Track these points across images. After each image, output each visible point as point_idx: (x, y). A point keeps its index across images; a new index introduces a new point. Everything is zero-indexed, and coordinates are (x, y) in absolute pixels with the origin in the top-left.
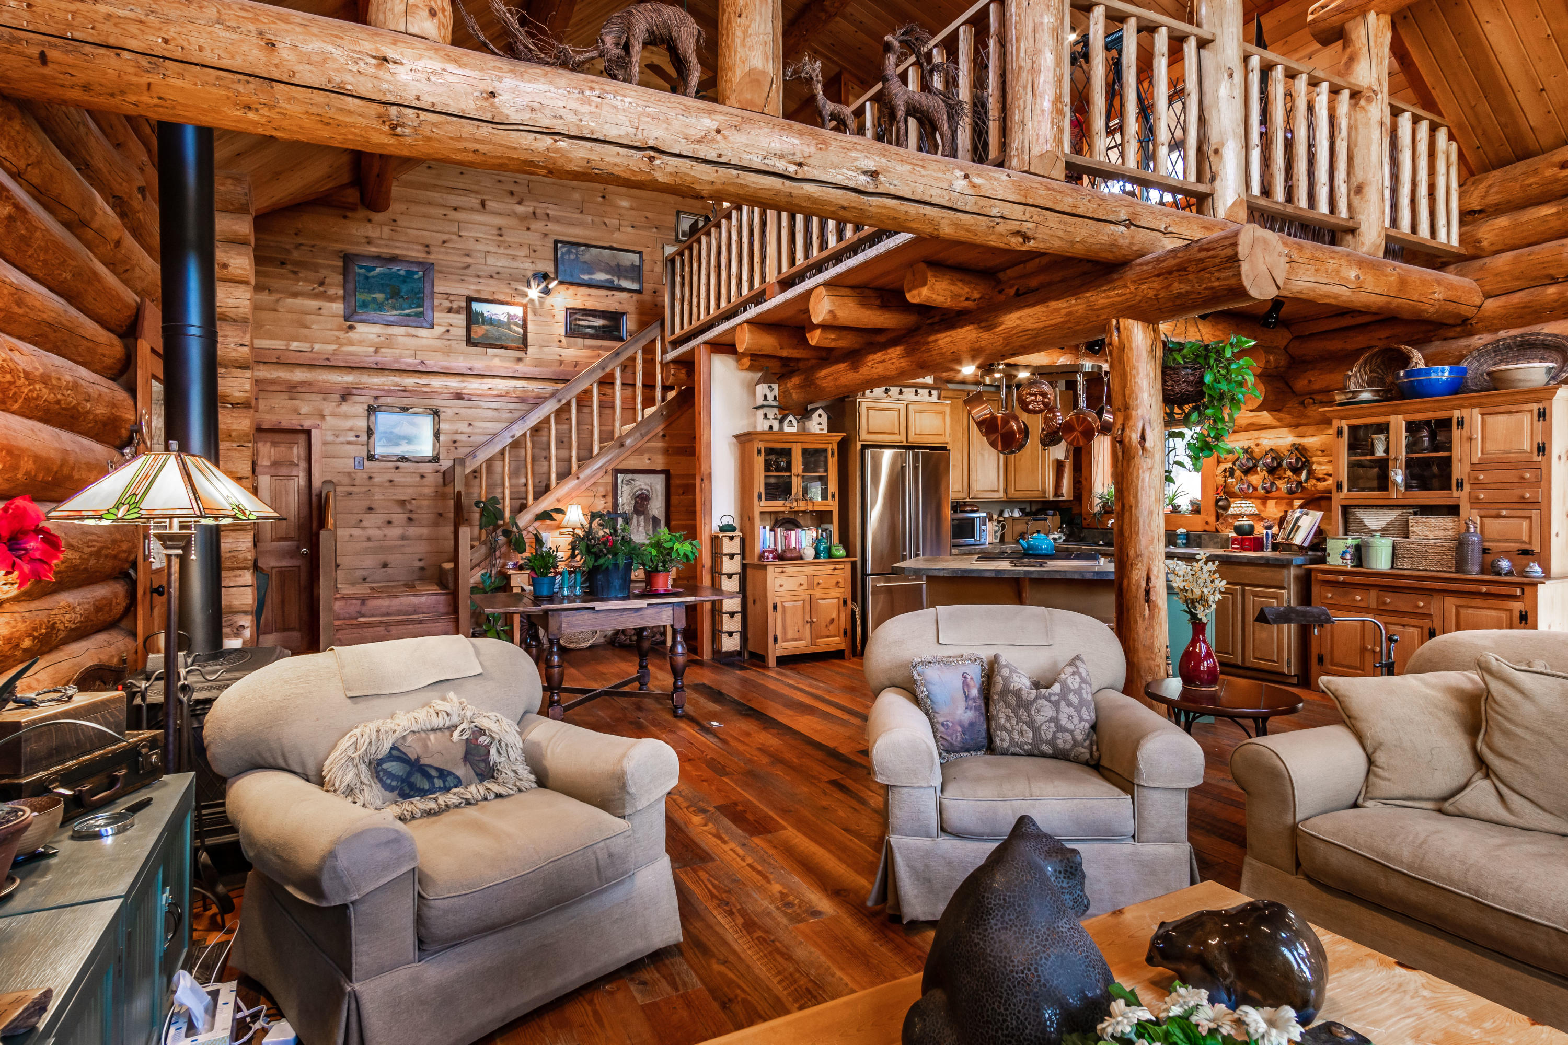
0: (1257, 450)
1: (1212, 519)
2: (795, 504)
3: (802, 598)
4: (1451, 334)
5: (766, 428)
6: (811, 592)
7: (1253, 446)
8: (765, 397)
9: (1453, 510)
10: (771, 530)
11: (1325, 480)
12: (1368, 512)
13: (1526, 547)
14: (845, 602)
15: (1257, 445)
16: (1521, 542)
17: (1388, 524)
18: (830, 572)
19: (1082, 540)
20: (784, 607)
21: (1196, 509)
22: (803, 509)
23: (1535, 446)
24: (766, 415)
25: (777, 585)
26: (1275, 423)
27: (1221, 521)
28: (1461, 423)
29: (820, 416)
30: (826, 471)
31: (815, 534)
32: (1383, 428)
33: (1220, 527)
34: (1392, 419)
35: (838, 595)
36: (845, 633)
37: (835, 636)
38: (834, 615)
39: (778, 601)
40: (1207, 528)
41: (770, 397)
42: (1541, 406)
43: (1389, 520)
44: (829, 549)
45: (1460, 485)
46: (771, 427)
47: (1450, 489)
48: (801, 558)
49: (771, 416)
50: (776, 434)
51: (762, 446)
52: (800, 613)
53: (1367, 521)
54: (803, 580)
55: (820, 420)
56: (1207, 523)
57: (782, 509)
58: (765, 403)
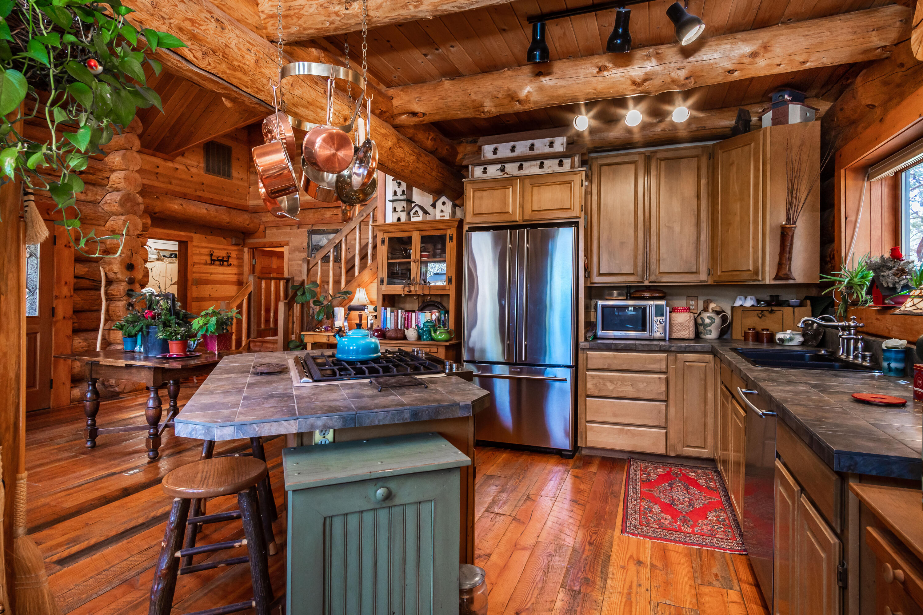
2: (412, 288)
5: (395, 220)
8: (395, 193)
10: (391, 312)
24: (395, 209)
29: (444, 203)
41: (399, 192)
46: (399, 219)
48: (405, 339)
49: (399, 209)
50: (403, 224)
51: (386, 236)
55: (443, 208)
57: (401, 292)
58: (395, 198)
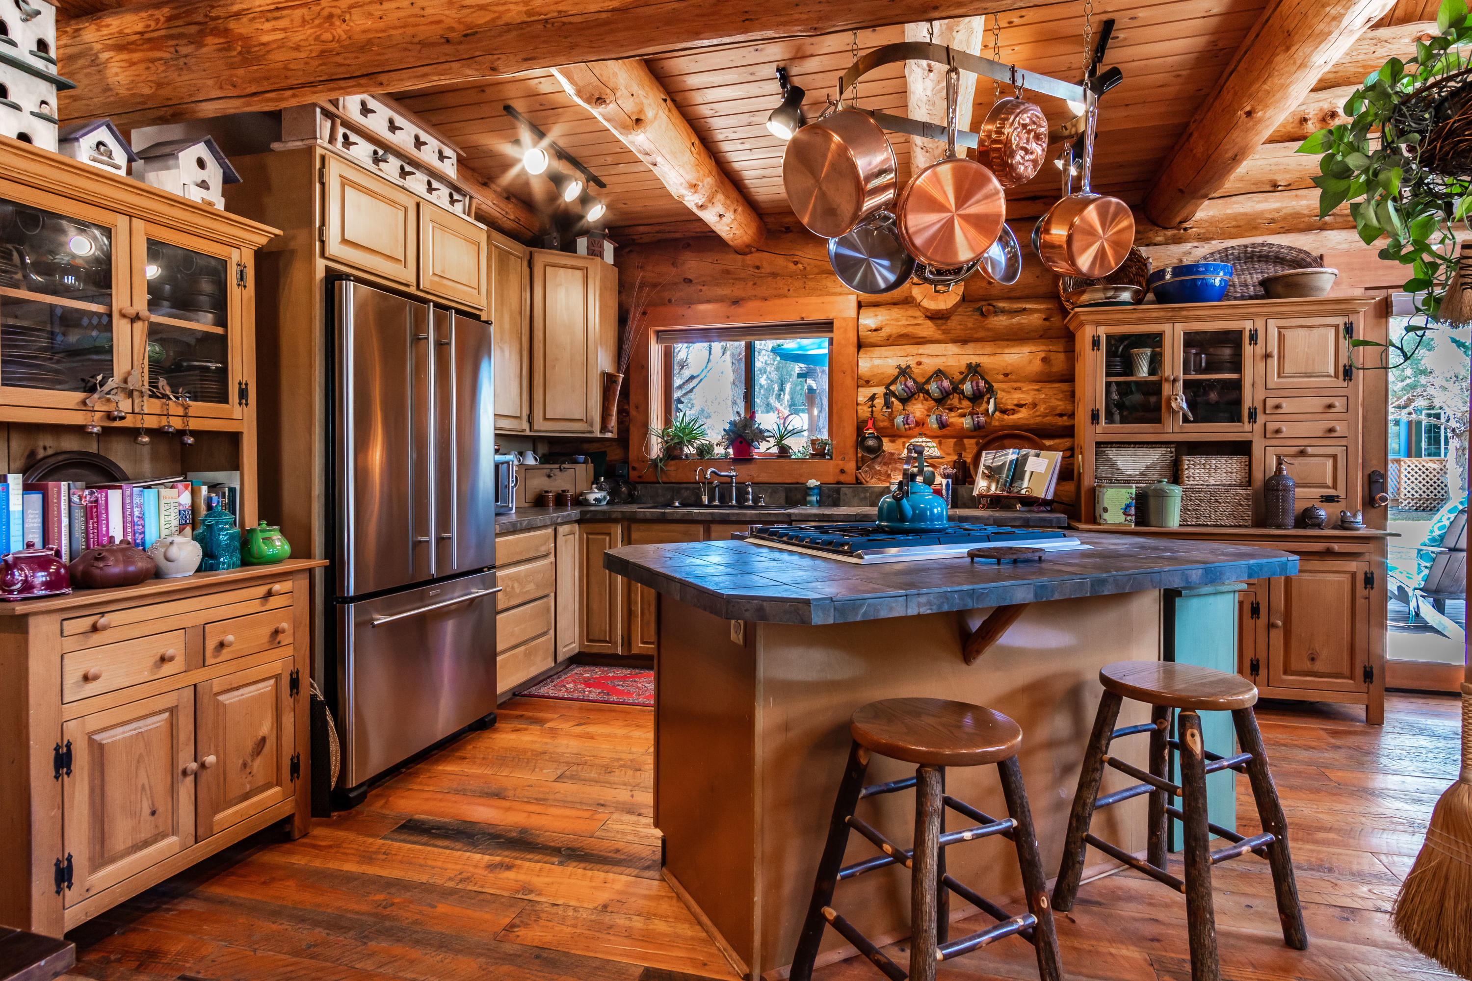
0: (916, 370)
1: (851, 466)
2: (125, 405)
3: (169, 701)
4: (1159, 239)
6: (198, 676)
7: (913, 364)
9: (1242, 449)
10: (28, 488)
11: (1014, 412)
12: (1123, 451)
13: (1331, 492)
14: (295, 683)
15: (919, 364)
16: (1324, 486)
17: (1148, 467)
18: (255, 606)
19: (632, 499)
20: (98, 751)
21: (819, 451)
22: (151, 422)
23: (1341, 369)
25: (72, 676)
26: (938, 335)
27: (865, 468)
28: (1253, 337)
29: (201, 164)
30: (222, 321)
31: (186, 499)
32: (1155, 340)
33: (863, 476)
34: (1167, 328)
35: (277, 667)
36: (295, 768)
37: (267, 786)
38: (266, 728)
39: (74, 732)
40: (843, 478)
42: (1346, 319)
43: (1149, 461)
44: (245, 540)
45: (1253, 416)
47: (1239, 420)
48: (157, 574)
52: (160, 753)
53: (1120, 463)
54: (174, 645)
55: (201, 173)
56: (842, 471)
57: (77, 418)
